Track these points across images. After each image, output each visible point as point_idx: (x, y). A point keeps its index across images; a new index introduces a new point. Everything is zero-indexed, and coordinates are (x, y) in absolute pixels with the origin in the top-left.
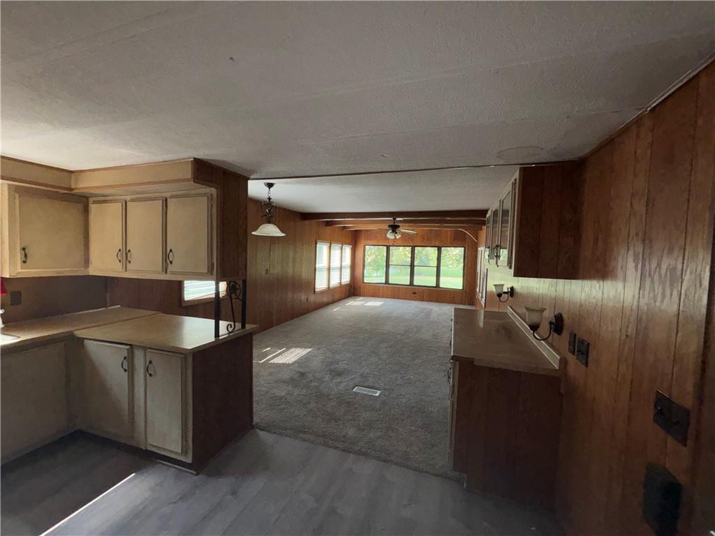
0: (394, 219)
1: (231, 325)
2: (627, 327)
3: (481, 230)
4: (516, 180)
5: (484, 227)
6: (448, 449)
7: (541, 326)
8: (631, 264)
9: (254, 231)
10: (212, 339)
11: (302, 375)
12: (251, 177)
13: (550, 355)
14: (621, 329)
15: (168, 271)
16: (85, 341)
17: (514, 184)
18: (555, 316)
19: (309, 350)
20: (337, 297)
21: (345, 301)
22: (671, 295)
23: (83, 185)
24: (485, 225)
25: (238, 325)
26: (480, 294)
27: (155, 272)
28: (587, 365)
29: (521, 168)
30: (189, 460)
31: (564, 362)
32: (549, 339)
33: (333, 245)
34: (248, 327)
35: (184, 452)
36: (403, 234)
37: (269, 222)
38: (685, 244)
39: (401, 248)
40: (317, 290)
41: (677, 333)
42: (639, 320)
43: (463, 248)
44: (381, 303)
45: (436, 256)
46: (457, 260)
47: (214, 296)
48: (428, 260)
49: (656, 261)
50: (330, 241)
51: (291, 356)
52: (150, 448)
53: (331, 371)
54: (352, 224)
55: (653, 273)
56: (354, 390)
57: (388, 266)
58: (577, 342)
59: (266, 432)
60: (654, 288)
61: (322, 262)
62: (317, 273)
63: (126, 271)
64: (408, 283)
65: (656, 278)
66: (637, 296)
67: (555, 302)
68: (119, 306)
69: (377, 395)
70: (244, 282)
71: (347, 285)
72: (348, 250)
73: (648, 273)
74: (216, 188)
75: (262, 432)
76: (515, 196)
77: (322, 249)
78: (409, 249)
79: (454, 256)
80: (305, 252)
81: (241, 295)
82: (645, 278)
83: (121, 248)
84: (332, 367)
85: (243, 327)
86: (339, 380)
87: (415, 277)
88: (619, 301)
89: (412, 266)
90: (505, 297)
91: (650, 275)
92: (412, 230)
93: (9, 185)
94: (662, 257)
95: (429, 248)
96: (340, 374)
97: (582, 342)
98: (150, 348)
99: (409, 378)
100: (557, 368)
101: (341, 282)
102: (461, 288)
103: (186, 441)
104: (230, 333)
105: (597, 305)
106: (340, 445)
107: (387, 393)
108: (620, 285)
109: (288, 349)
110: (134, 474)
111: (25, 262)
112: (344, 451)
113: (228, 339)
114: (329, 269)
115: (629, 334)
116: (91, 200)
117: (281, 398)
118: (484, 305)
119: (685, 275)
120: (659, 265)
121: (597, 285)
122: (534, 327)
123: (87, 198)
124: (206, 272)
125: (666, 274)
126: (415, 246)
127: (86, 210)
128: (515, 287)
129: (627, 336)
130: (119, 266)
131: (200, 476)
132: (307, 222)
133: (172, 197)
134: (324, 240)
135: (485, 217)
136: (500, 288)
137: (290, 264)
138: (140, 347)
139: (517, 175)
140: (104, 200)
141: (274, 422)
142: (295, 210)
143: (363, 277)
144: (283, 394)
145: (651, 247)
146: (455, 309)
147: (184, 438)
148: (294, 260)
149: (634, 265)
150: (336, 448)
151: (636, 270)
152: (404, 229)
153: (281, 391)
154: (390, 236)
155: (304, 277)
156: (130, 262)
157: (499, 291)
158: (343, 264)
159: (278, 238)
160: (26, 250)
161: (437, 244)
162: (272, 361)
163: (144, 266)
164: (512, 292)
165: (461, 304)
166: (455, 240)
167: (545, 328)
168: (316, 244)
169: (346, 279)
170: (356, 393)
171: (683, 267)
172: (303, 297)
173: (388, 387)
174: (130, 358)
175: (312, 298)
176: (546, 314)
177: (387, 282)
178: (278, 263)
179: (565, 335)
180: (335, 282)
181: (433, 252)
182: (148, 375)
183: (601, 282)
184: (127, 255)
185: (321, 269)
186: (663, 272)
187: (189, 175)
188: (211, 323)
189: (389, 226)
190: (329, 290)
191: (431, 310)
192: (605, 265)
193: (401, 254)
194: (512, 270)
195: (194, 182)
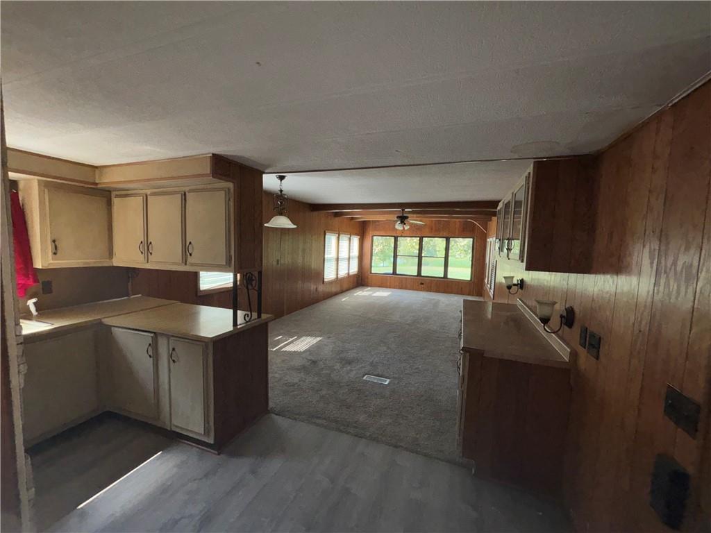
0: (403, 210)
1: (248, 315)
2: (641, 322)
3: (491, 220)
4: (529, 173)
5: (494, 219)
6: (457, 437)
7: (552, 319)
8: (646, 261)
9: (267, 223)
10: (231, 328)
11: (314, 362)
12: (266, 171)
13: (560, 348)
14: (634, 324)
15: (188, 263)
16: (113, 328)
17: (528, 178)
18: (566, 309)
19: (319, 339)
20: (345, 286)
21: (352, 291)
22: (686, 292)
23: (107, 180)
24: (495, 215)
25: (255, 315)
26: (489, 286)
27: (174, 263)
28: (597, 358)
29: (535, 162)
30: (211, 441)
31: (574, 355)
32: (560, 332)
33: (341, 236)
34: (264, 316)
35: (207, 433)
36: (411, 225)
37: (281, 214)
38: (702, 243)
39: (409, 239)
40: (325, 280)
41: (690, 331)
42: (652, 316)
43: (472, 239)
44: (389, 293)
45: (444, 246)
46: (465, 251)
47: (232, 285)
48: (436, 251)
49: (673, 258)
50: (339, 233)
51: (302, 344)
52: (174, 429)
53: (342, 359)
54: (360, 215)
55: (668, 270)
56: (364, 378)
57: (395, 256)
58: (588, 336)
59: (281, 417)
60: (669, 285)
61: (330, 253)
62: (326, 263)
63: (148, 262)
64: (416, 274)
65: (672, 274)
66: (651, 293)
67: (567, 294)
68: (140, 295)
69: (386, 383)
70: (260, 273)
71: (354, 275)
72: (356, 241)
73: (663, 271)
74: (233, 183)
75: (277, 417)
76: (528, 189)
77: (331, 239)
78: (417, 240)
79: (462, 247)
80: (314, 242)
81: (257, 286)
82: (661, 275)
83: (143, 240)
84: (341, 355)
85: (259, 316)
86: (349, 368)
87: (423, 268)
88: (633, 297)
89: (420, 257)
90: (514, 289)
91: (665, 272)
92: (421, 221)
93: (39, 181)
94: (678, 254)
95: (436, 239)
96: (350, 362)
97: (593, 335)
98: (173, 336)
99: (418, 368)
100: (567, 361)
101: (349, 273)
102: (469, 279)
103: (208, 423)
104: (247, 322)
105: (609, 300)
106: (352, 430)
107: (396, 382)
108: (634, 280)
109: (300, 337)
110: (160, 452)
111: (55, 254)
112: (356, 436)
113: (245, 329)
114: (337, 260)
115: (642, 330)
116: (113, 194)
117: (294, 385)
118: (492, 297)
119: (701, 273)
120: (675, 263)
121: (611, 281)
122: (545, 321)
123: (110, 192)
124: (225, 264)
125: (682, 271)
126: (423, 237)
127: (109, 204)
128: (525, 279)
129: (640, 331)
130: (141, 258)
131: (222, 455)
132: (316, 213)
133: (190, 191)
134: (332, 230)
135: (496, 208)
136: (509, 280)
137: (300, 253)
138: (163, 334)
139: (530, 169)
140: (125, 194)
141: (288, 407)
142: (305, 201)
143: (371, 266)
144: (296, 380)
145: (668, 244)
146: (465, 301)
147: (206, 421)
148: (304, 250)
149: (649, 261)
150: (348, 433)
151: (652, 267)
152: (413, 220)
153: (294, 378)
154: (399, 227)
155: (313, 267)
156: (151, 253)
157: (510, 283)
158: (351, 254)
159: (289, 229)
160: (56, 243)
161: (445, 234)
162: (284, 349)
163: (165, 258)
164: (522, 284)
165: (469, 295)
166: (463, 231)
167: (555, 322)
168: (325, 234)
169: (354, 269)
170: (366, 382)
171: (699, 265)
172: (313, 287)
173: (397, 376)
174: (154, 346)
175: (321, 288)
176: (557, 306)
177: (394, 272)
178: (288, 253)
179: (576, 329)
180: (343, 273)
181: (440, 243)
182: (171, 361)
183: (615, 277)
184: (148, 247)
185: (330, 260)
186: (679, 268)
187: (208, 170)
188: (229, 313)
189: (398, 217)
190: (338, 280)
191: (439, 301)
192: (620, 259)
193: (409, 245)
194: (525, 263)
195: (213, 176)
